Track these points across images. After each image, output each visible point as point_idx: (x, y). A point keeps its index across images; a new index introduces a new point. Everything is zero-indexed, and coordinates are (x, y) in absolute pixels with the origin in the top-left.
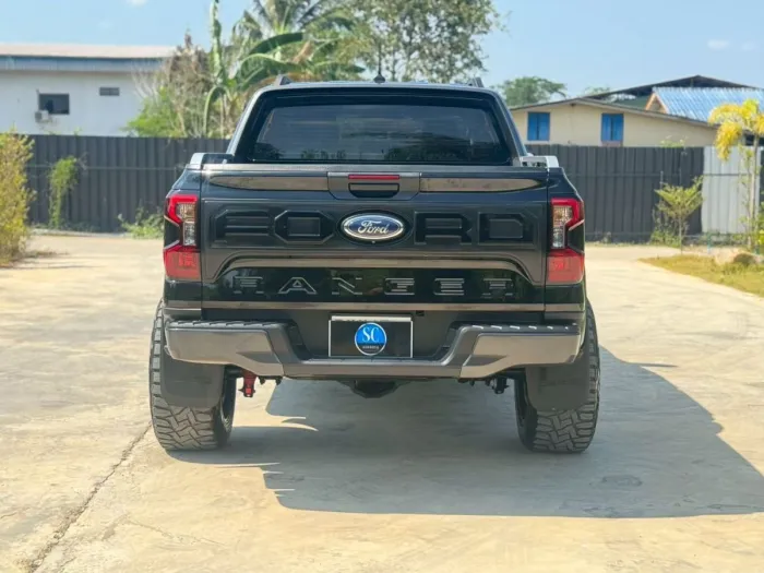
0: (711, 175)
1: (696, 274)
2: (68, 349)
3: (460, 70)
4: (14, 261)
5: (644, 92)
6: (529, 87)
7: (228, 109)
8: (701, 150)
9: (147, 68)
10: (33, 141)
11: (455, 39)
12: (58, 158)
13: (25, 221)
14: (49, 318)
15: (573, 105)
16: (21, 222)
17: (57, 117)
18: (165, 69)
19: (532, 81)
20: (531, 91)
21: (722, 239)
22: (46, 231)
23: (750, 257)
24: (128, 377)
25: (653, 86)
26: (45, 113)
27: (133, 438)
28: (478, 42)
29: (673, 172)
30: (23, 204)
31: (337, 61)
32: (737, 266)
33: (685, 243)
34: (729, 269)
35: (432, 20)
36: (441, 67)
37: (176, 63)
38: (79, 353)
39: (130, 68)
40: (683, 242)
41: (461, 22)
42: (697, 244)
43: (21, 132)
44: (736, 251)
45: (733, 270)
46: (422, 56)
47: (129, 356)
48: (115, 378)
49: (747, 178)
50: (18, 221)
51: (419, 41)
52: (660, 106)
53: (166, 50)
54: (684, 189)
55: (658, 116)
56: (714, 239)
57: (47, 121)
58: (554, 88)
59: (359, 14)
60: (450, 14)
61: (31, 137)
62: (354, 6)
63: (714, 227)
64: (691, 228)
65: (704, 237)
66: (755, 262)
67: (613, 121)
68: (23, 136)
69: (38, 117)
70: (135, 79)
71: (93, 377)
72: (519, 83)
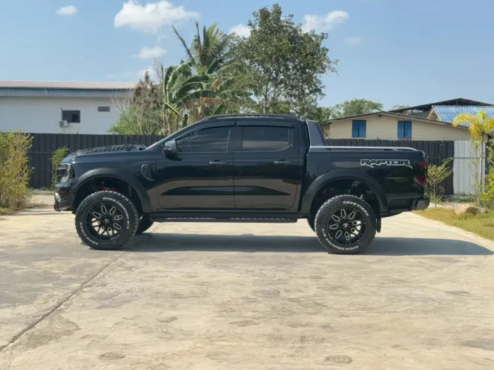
0: (459, 158)
1: (441, 220)
2: (17, 266)
3: (308, 94)
4: (16, 210)
5: (427, 108)
6: (359, 106)
7: (167, 118)
8: (453, 142)
9: (120, 95)
10: (33, 137)
11: (304, 76)
12: (57, 148)
13: (27, 186)
14: (17, 246)
15: (380, 116)
16: (24, 186)
17: (72, 124)
18: (131, 95)
19: (362, 102)
20: (360, 108)
21: (466, 198)
22: (48, 192)
23: (477, 209)
24: (46, 285)
25: (433, 104)
26: (66, 122)
27: (25, 327)
28: (318, 78)
29: (434, 156)
30: (26, 175)
31: (234, 89)
32: (468, 215)
33: (443, 200)
34: (464, 217)
35: (291, 66)
36: (297, 93)
37: (138, 91)
38: (22, 269)
39: (110, 95)
40: (442, 199)
41: (308, 66)
42: (451, 201)
43: (26, 132)
44: (467, 205)
45: (466, 218)
46: (286, 87)
47: (54, 271)
48: (37, 286)
49: (475, 160)
50: (23, 185)
51: (282, 77)
52: (437, 117)
53: (132, 85)
54: (437, 167)
55: (435, 122)
56: (462, 198)
57: (66, 127)
58: (375, 106)
59: (247, 62)
60: (302, 62)
61: (32, 134)
62: (243, 56)
63: (461, 190)
64: (446, 190)
65: (455, 197)
66: (479, 213)
67: (405, 126)
68: (27, 134)
69: (61, 124)
70: (113, 101)
71: (22, 285)
72: (353, 103)
